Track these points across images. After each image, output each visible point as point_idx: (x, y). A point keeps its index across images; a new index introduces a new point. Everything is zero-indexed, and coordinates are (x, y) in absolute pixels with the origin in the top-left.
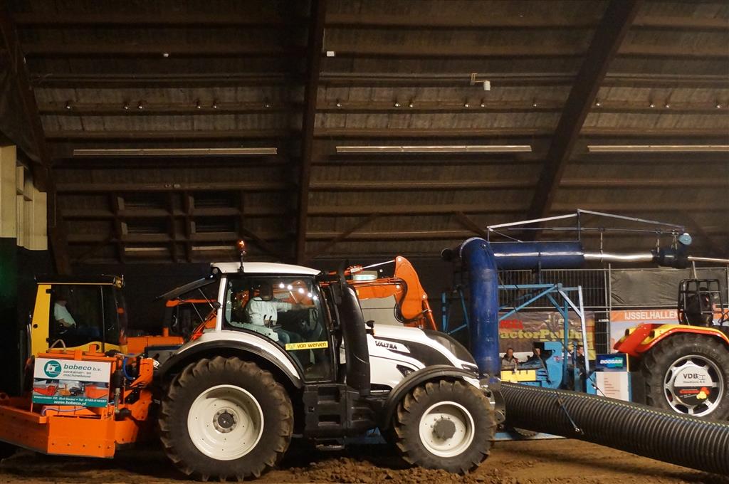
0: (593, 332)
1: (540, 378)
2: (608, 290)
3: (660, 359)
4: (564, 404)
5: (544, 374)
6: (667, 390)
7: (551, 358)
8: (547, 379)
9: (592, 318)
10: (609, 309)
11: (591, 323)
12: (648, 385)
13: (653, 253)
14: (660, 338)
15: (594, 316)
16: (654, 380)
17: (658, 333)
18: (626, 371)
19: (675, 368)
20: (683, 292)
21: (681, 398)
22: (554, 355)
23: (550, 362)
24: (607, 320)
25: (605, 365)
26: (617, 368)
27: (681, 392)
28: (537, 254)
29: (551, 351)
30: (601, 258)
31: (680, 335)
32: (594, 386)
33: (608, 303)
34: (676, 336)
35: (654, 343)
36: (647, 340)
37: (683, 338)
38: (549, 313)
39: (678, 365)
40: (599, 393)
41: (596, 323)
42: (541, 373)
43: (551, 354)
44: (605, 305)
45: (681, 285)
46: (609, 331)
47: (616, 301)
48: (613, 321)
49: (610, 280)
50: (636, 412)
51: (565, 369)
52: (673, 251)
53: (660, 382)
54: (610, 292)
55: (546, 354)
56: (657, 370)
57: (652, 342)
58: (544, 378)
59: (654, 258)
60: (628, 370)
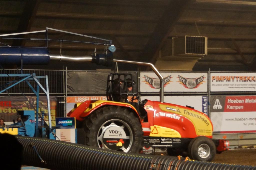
0: (55, 109)
1: (21, 133)
2: (65, 83)
3: (95, 122)
4: (35, 145)
5: (23, 130)
6: (99, 141)
7: (28, 121)
8: (25, 133)
9: (55, 101)
10: (65, 95)
11: (54, 104)
12: (87, 137)
13: (92, 56)
14: (95, 109)
15: (56, 99)
16: (91, 135)
17: (94, 105)
18: (74, 128)
19: (104, 127)
20: (110, 81)
21: (107, 146)
22: (30, 118)
23: (27, 123)
24: (64, 102)
25: (61, 125)
26: (69, 126)
27: (107, 141)
28: (20, 55)
29: (28, 116)
30: (60, 59)
31: (108, 107)
32: (54, 135)
33: (65, 91)
34: (105, 107)
35: (91, 112)
36: (88, 110)
37: (109, 109)
38: (28, 97)
39: (106, 125)
40: (57, 139)
41: (57, 104)
42: (21, 130)
43: (28, 118)
44: (63, 93)
45: (109, 77)
46: (66, 109)
47: (70, 90)
48: (68, 103)
49: (67, 77)
50: (79, 149)
51: (37, 128)
52: (105, 56)
53: (95, 135)
54: (67, 84)
55: (25, 118)
56: (93, 128)
57: (90, 111)
58: (23, 133)
59: (93, 59)
60: (75, 128)
